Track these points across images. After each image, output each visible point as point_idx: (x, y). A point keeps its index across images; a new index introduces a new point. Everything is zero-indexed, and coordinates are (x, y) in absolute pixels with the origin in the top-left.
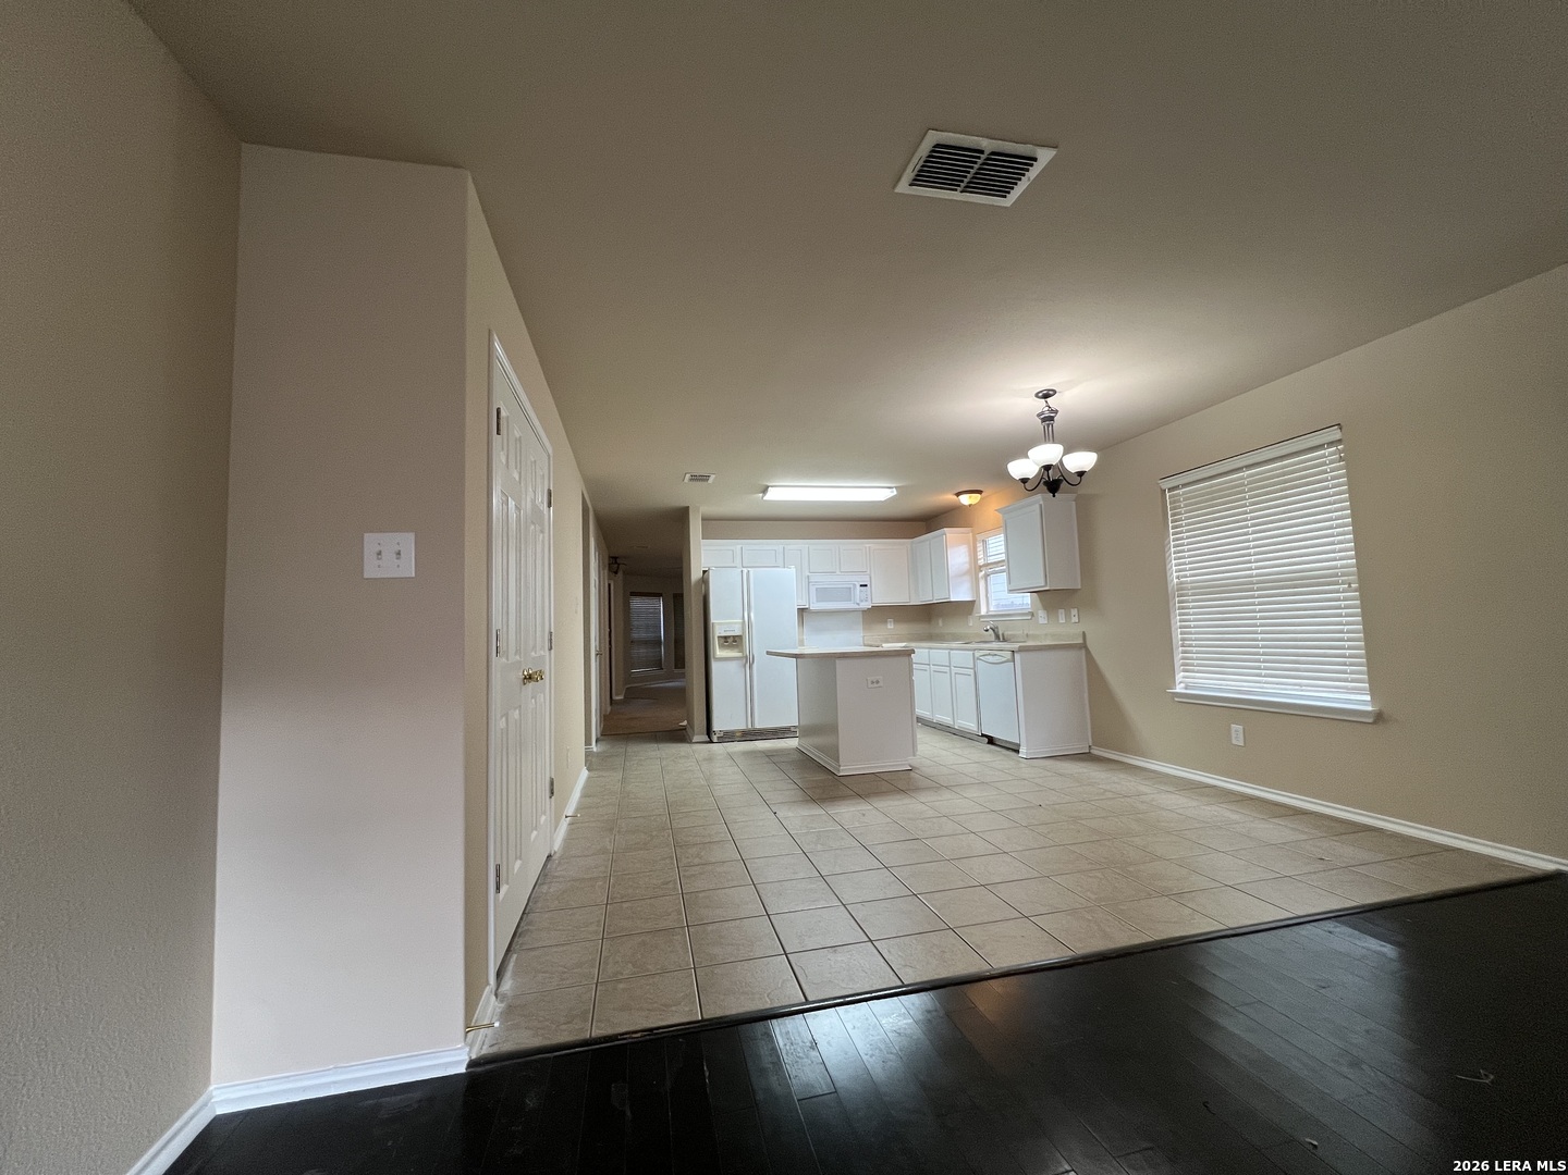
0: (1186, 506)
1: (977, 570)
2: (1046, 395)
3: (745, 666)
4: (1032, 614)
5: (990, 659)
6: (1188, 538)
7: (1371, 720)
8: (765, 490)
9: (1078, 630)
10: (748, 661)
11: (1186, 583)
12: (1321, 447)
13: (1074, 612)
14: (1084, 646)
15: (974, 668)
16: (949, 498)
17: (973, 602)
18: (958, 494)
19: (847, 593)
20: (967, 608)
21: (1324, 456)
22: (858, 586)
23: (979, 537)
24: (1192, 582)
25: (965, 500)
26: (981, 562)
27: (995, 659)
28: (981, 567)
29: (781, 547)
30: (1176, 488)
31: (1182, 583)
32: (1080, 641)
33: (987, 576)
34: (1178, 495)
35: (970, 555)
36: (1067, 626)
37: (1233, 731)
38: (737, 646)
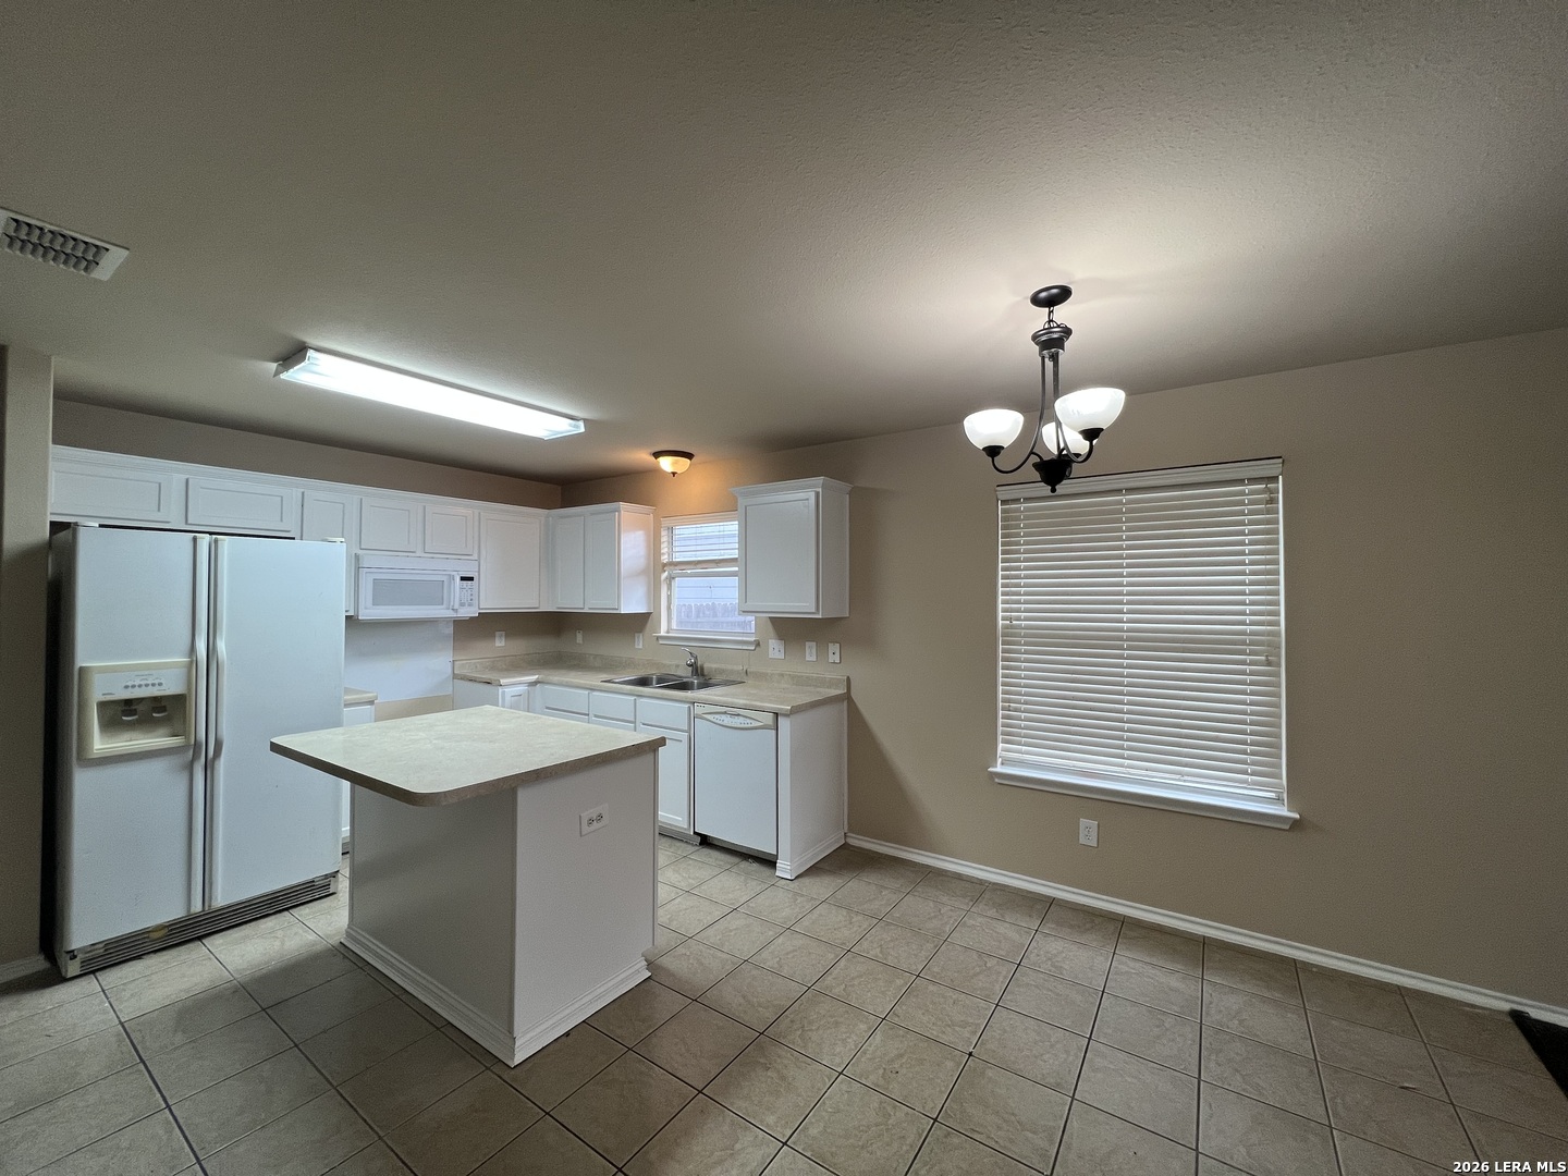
0: (1026, 527)
1: (659, 570)
2: (1054, 297)
3: (190, 767)
4: (758, 644)
5: (727, 720)
6: (1026, 569)
7: (1287, 827)
8: (294, 354)
9: (839, 674)
10: (200, 757)
11: (1019, 627)
12: (1240, 482)
13: (834, 648)
14: (847, 697)
15: (689, 731)
16: (642, 457)
17: (649, 614)
18: (657, 455)
19: (434, 591)
20: (638, 623)
21: (1242, 493)
22: (458, 579)
23: (666, 522)
24: (1027, 628)
25: (667, 464)
26: (665, 559)
27: (737, 722)
28: (664, 565)
29: (297, 493)
30: (1017, 501)
31: (1012, 627)
32: (841, 691)
33: (671, 578)
34: (1018, 510)
35: (648, 547)
36: (823, 667)
37: (1082, 827)
38: (166, 721)
